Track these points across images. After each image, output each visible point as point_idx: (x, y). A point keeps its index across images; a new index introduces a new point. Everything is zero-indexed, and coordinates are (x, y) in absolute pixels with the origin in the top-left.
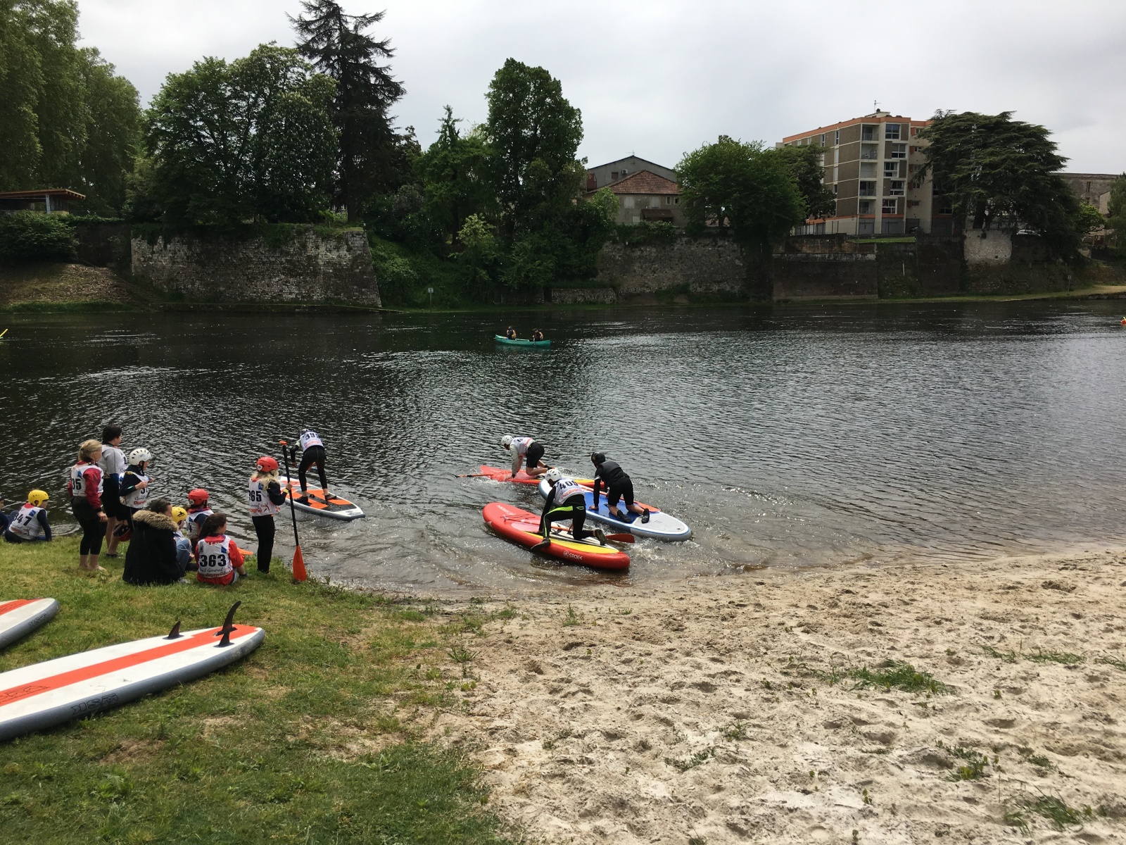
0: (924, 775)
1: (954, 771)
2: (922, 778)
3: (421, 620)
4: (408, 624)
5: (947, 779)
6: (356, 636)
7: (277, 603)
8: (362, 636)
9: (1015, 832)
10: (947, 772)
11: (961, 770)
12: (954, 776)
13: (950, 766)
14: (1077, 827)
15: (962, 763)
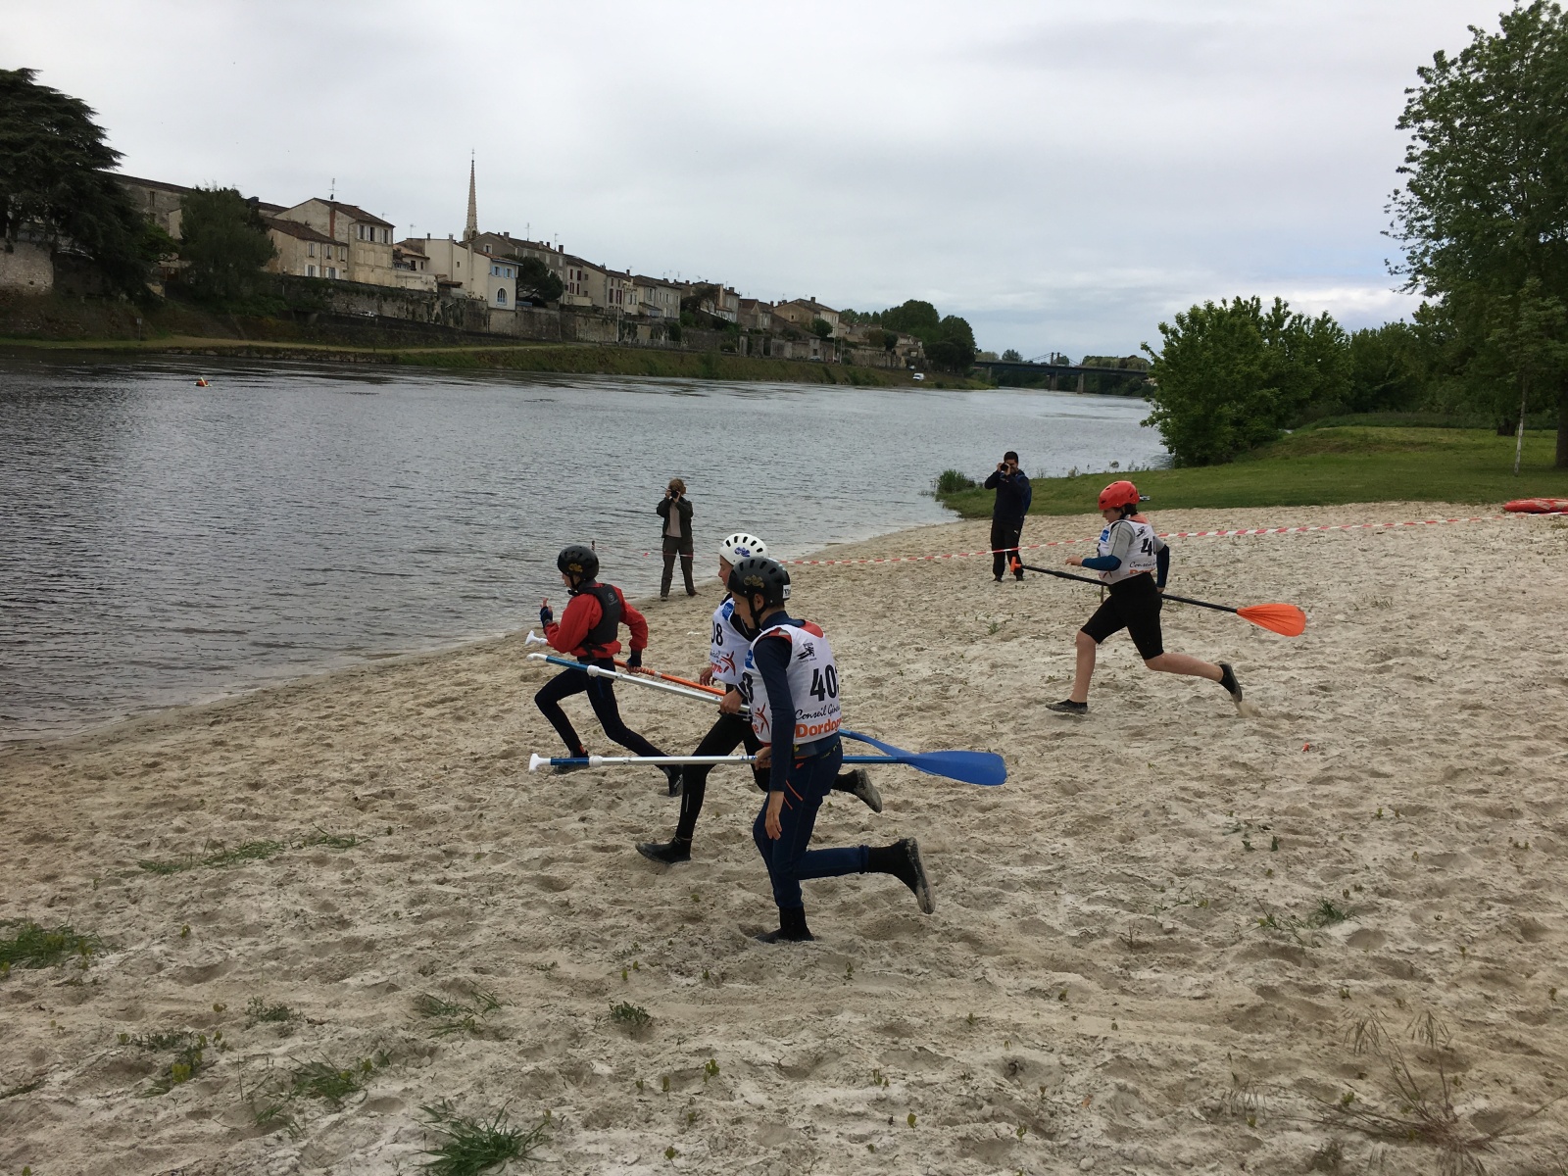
0: (111, 1101)
1: (157, 1075)
2: (109, 1107)
5: (151, 1093)
9: (279, 1139)
10: (148, 1083)
11: (167, 1071)
12: (158, 1084)
13: (146, 1069)
14: (360, 1096)
15: (168, 1058)
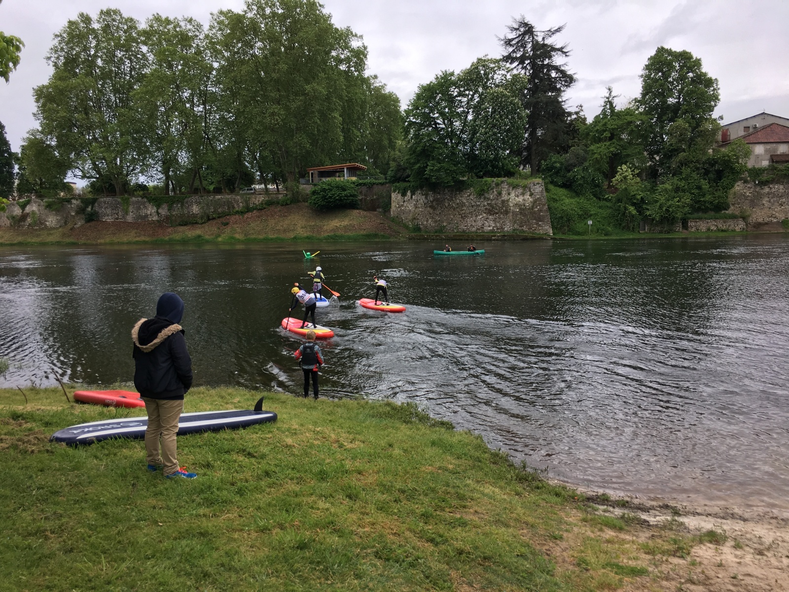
3: (621, 529)
4: (610, 534)
6: (558, 542)
7: (482, 489)
8: (564, 544)
